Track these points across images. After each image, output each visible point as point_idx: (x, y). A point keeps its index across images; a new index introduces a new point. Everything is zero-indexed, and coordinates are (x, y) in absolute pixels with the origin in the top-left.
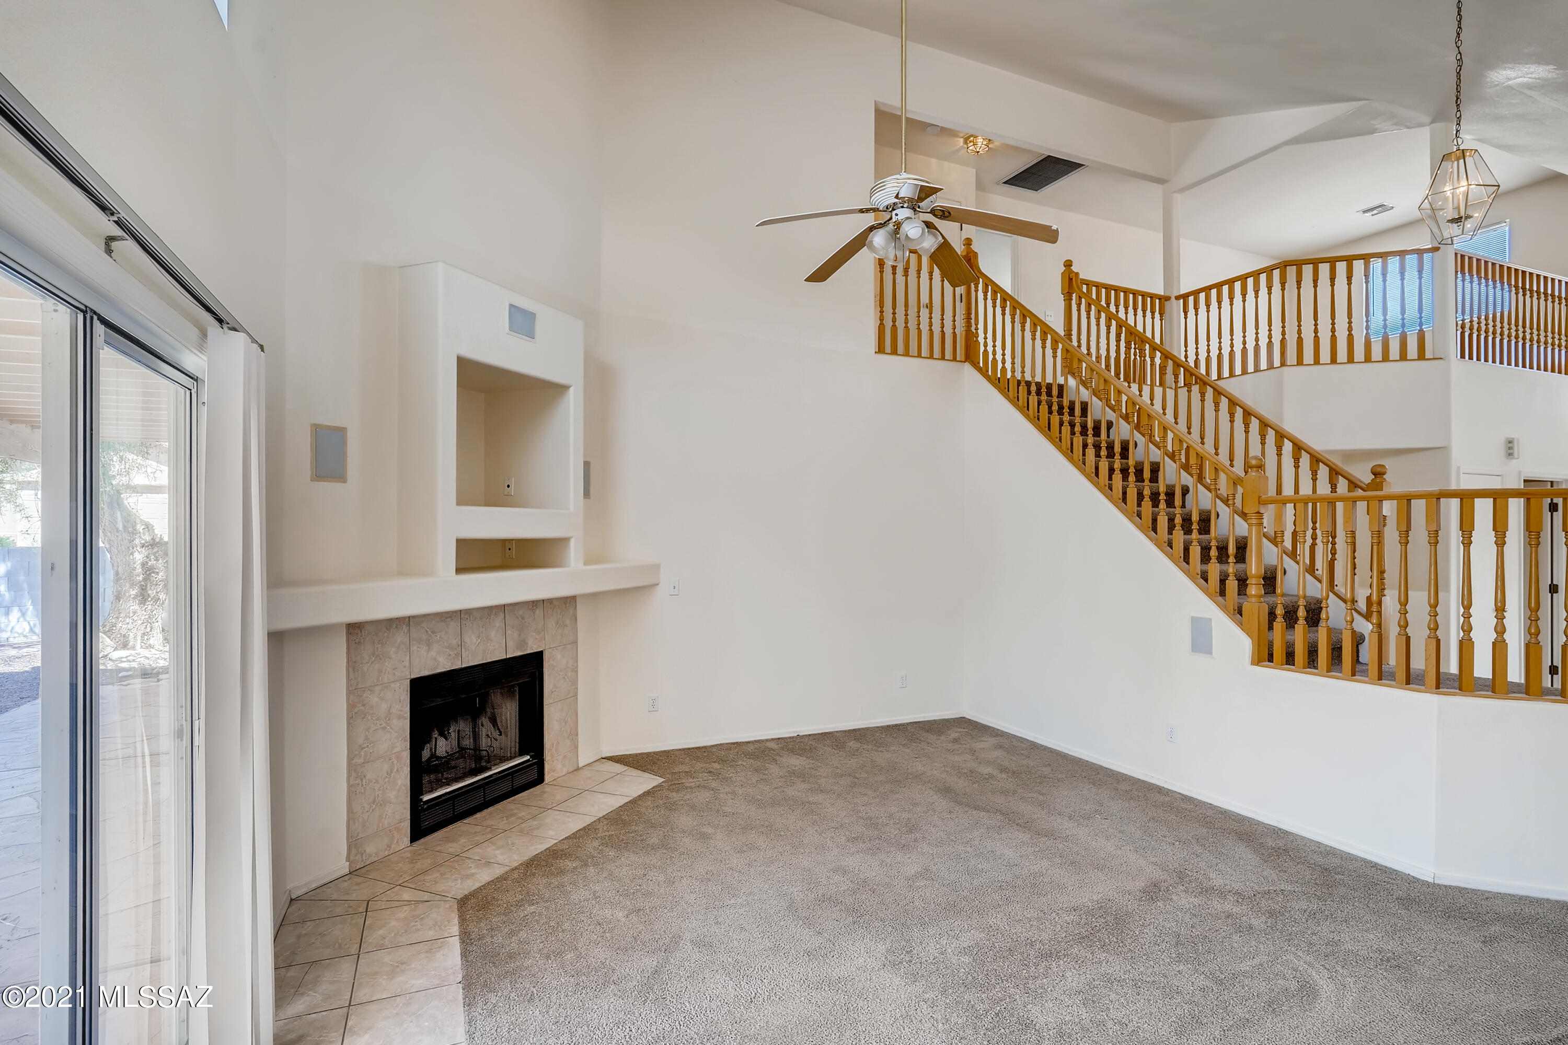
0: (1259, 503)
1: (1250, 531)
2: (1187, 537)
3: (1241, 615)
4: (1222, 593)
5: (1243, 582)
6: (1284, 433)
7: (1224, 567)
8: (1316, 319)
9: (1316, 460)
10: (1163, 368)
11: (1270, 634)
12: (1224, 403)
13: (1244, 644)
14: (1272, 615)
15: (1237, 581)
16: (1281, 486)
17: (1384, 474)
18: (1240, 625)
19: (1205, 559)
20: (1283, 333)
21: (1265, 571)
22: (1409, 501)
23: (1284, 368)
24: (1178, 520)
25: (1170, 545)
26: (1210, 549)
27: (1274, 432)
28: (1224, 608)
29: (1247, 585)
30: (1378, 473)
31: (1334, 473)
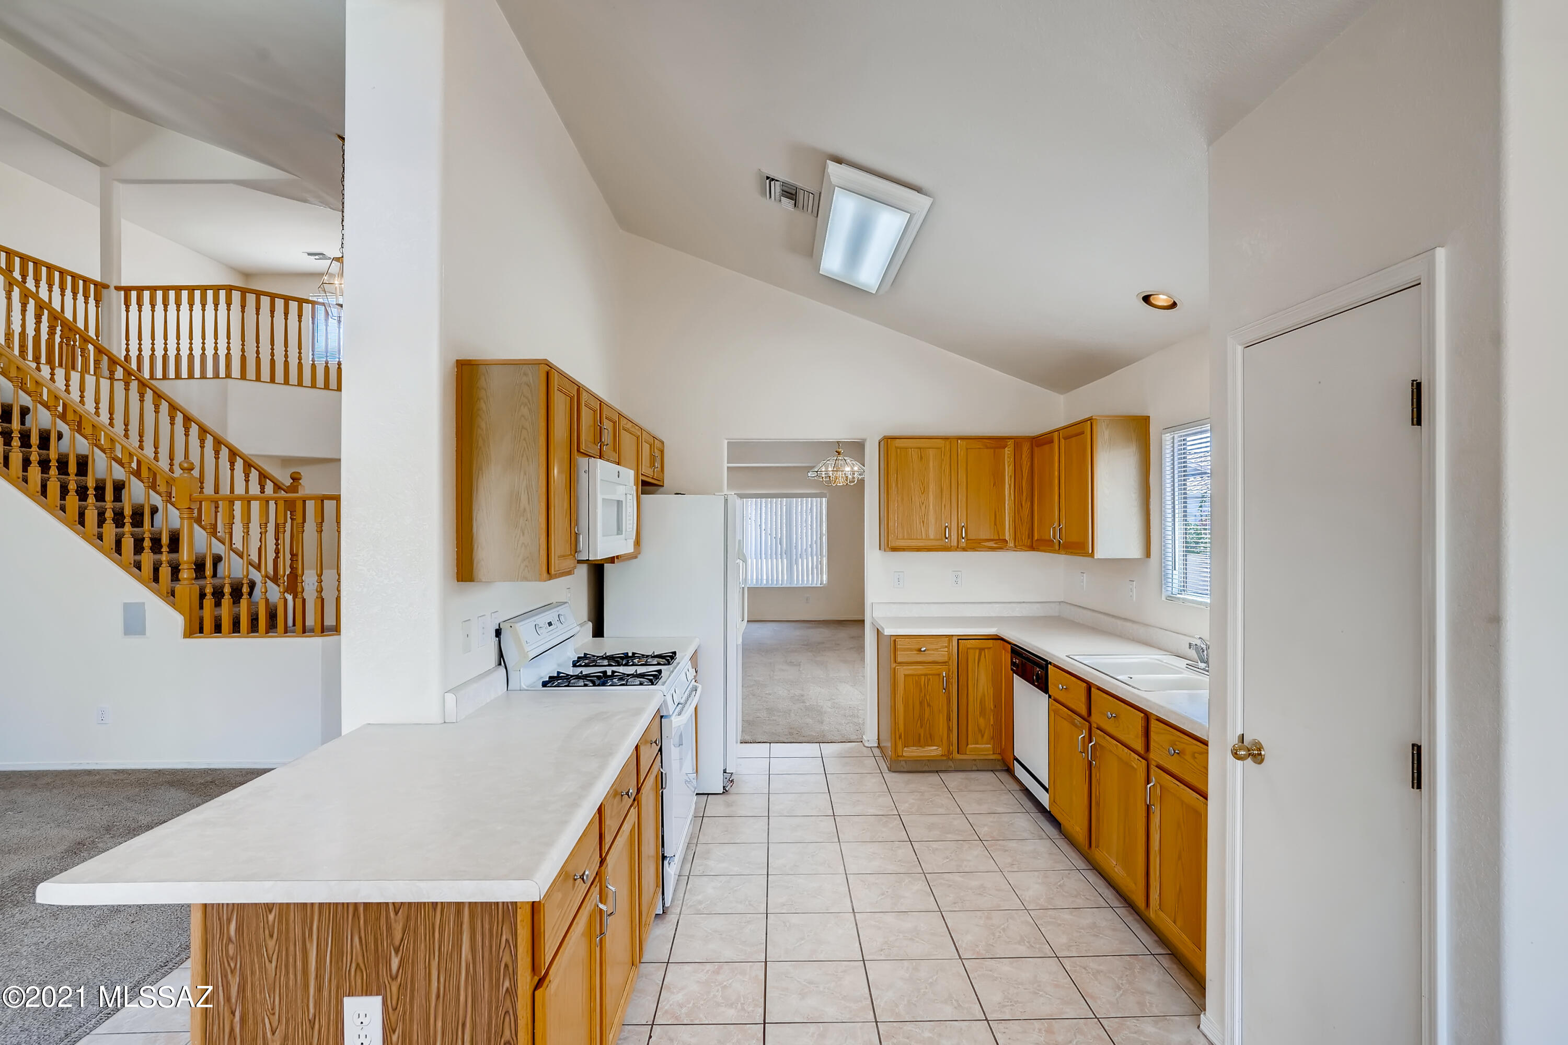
0: (190, 500)
1: (182, 524)
2: (119, 530)
3: (174, 596)
4: (156, 579)
5: (175, 570)
6: (220, 439)
7: (157, 557)
8: (258, 342)
9: (248, 465)
10: (97, 362)
11: (201, 611)
12: (164, 406)
13: (177, 621)
14: (202, 596)
15: (170, 568)
16: (218, 485)
17: (300, 479)
18: (173, 605)
19: (138, 549)
20: (229, 349)
21: (196, 558)
22: (322, 501)
23: (229, 380)
24: (109, 514)
25: (100, 537)
26: (143, 539)
27: (212, 438)
28: (158, 593)
29: (180, 570)
30: (296, 478)
31: (263, 477)
